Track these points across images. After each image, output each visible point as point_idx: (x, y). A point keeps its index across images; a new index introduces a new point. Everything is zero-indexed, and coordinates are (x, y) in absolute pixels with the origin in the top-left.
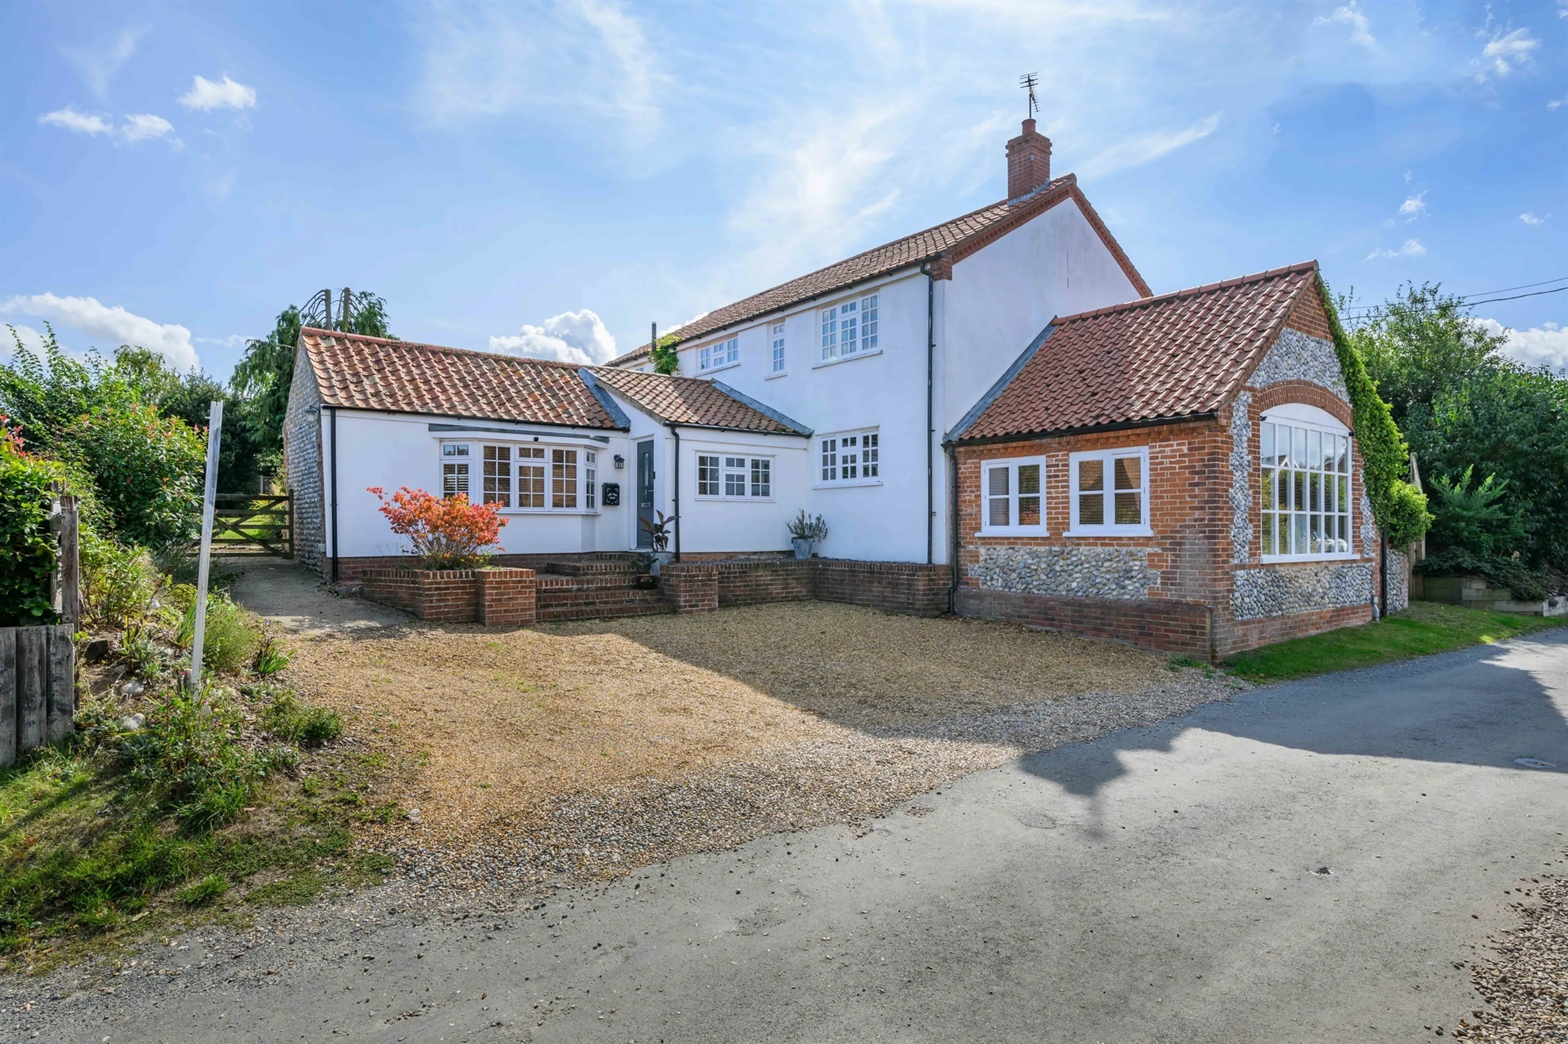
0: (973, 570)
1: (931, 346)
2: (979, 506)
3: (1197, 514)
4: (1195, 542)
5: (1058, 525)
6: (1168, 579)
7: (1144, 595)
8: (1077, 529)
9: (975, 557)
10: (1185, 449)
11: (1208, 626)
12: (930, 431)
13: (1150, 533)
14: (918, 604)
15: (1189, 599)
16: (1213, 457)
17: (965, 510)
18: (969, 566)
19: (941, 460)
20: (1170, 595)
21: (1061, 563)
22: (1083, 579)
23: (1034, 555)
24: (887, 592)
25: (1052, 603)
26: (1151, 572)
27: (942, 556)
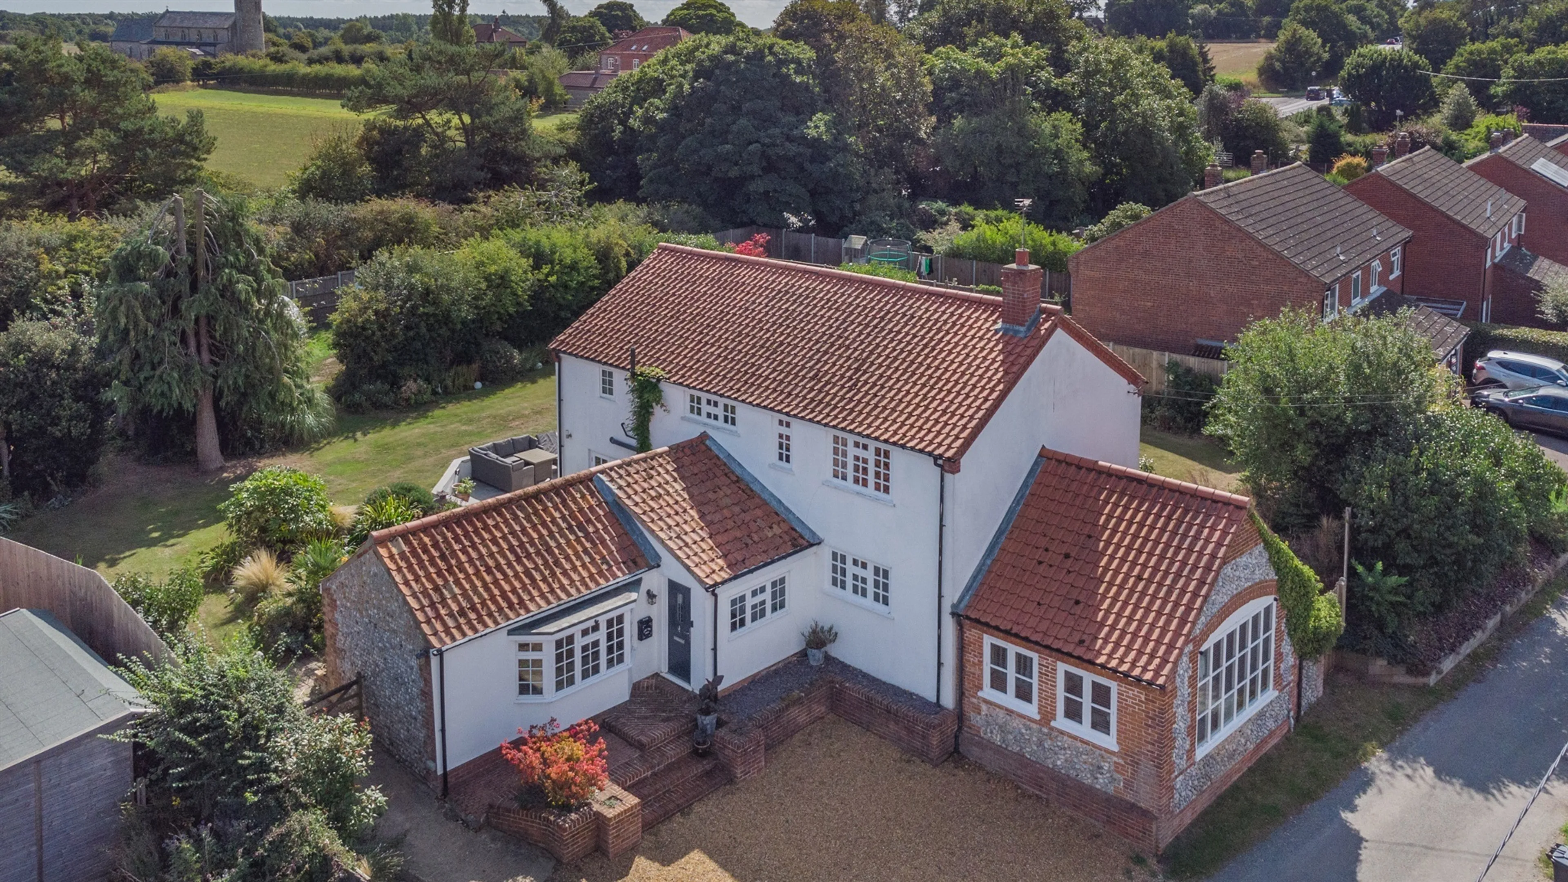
0: (976, 720)
1: (941, 526)
2: (982, 670)
3: (1149, 747)
4: (1147, 767)
5: (1047, 715)
6: (1128, 785)
7: (1111, 789)
8: (1061, 722)
9: (978, 711)
10: (1143, 698)
11: (1154, 830)
12: (940, 596)
13: (1116, 749)
14: (931, 755)
15: (1142, 805)
16: (1163, 711)
17: (969, 668)
18: (972, 715)
19: (949, 624)
20: (1129, 797)
21: (1049, 742)
22: (1066, 761)
23: (1028, 728)
24: (903, 733)
25: (1041, 775)
26: (1117, 776)
27: (948, 700)
